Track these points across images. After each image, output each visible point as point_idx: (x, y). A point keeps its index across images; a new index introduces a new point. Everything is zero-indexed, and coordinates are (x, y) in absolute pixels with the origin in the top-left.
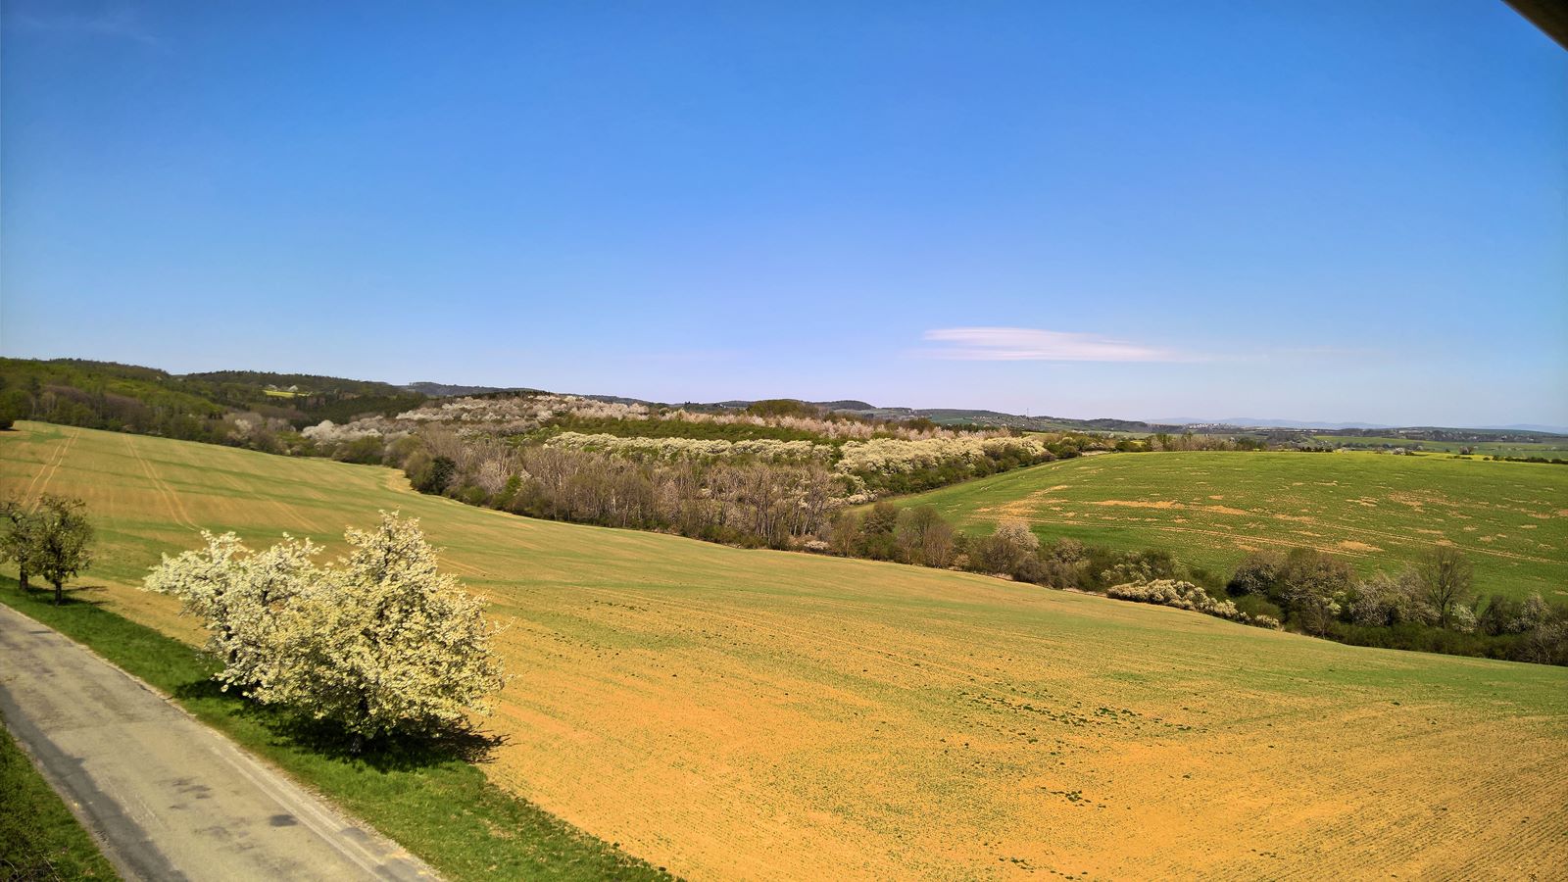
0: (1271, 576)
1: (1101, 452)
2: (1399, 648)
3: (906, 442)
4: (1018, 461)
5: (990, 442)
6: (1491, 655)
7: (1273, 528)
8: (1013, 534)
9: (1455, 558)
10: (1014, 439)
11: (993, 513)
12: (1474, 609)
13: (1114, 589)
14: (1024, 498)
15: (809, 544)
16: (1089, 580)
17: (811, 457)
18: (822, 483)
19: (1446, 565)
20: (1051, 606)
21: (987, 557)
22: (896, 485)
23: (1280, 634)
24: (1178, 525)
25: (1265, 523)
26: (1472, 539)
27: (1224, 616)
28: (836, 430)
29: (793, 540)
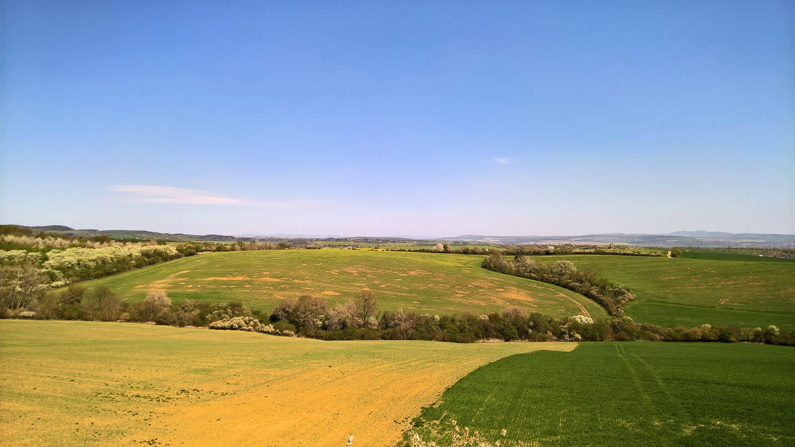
0: (291, 310)
1: (208, 252)
2: (347, 340)
3: (92, 249)
4: (161, 258)
5: (145, 248)
6: (384, 338)
7: (293, 287)
8: (156, 299)
9: (370, 295)
10: (159, 246)
11: (145, 288)
12: (377, 318)
13: (212, 324)
14: (164, 278)
15: (22, 314)
16: (199, 321)
17: (25, 260)
18: (32, 275)
19: (366, 299)
20: (177, 336)
21: (141, 313)
22: (84, 275)
23: (295, 339)
24: (247, 288)
25: (289, 285)
26: (377, 287)
27: (268, 333)
28: (44, 243)
29: (10, 312)
